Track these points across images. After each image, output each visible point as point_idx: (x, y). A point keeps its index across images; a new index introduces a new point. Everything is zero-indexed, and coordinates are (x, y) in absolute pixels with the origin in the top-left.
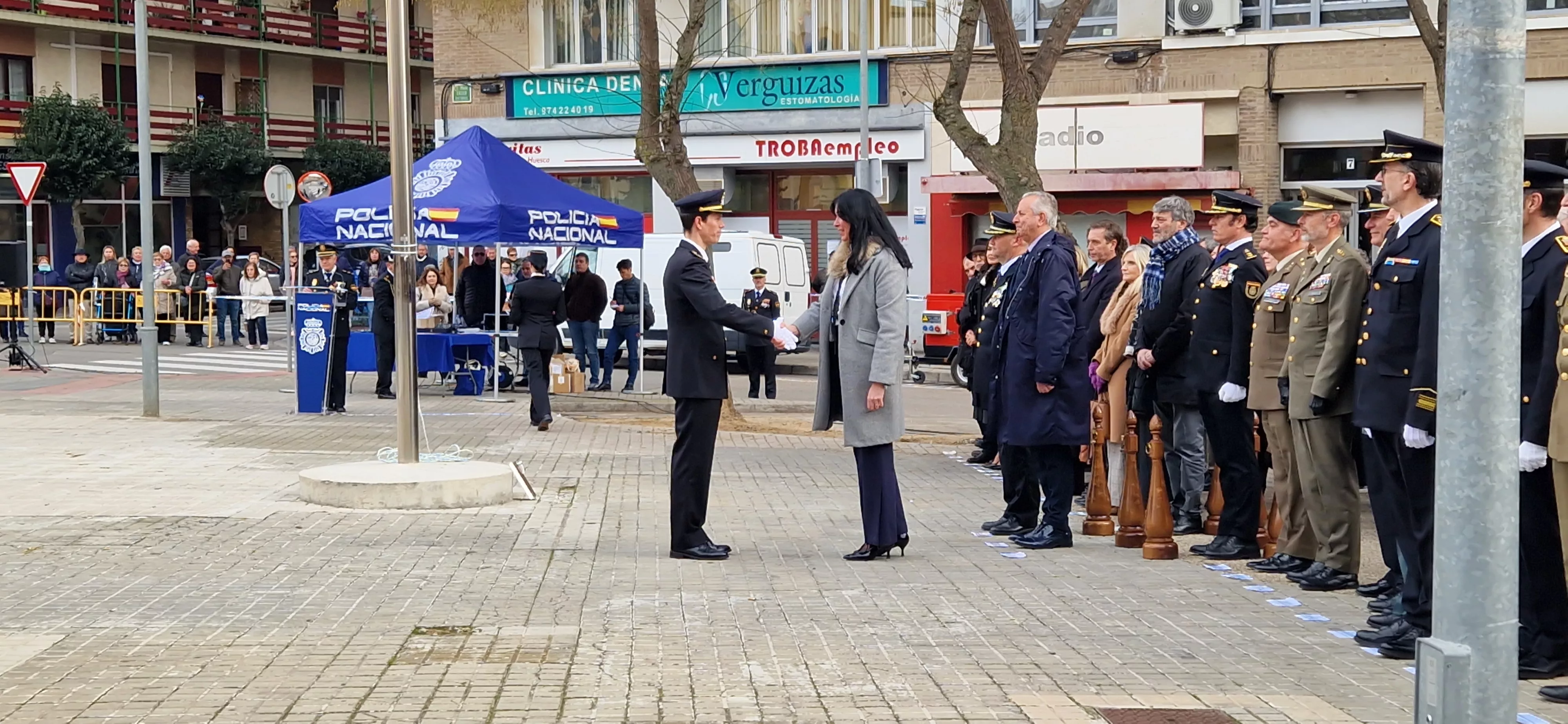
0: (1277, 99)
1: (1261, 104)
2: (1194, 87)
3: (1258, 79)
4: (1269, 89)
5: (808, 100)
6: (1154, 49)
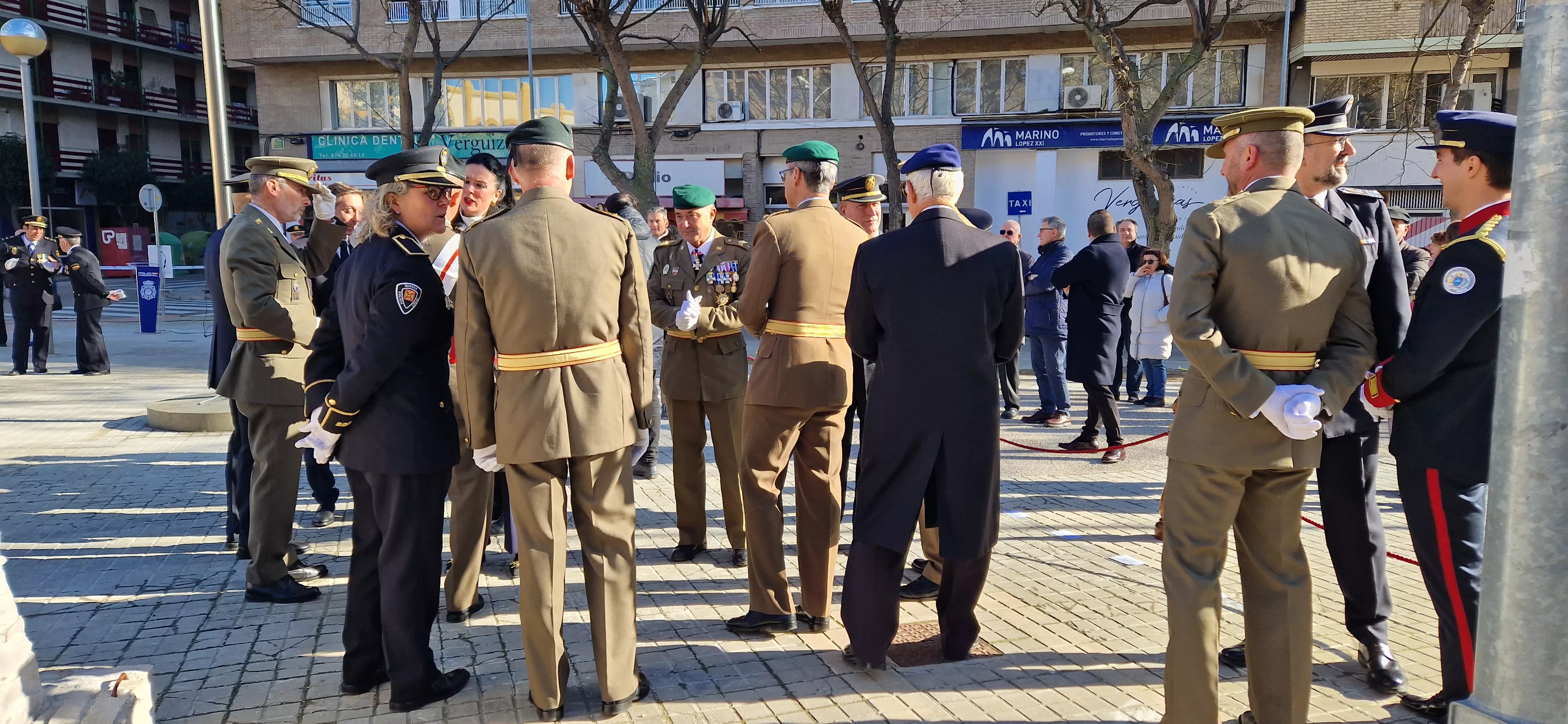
0: (762, 159)
1: (754, 162)
2: (718, 152)
3: (753, 149)
4: (758, 154)
6: (697, 130)
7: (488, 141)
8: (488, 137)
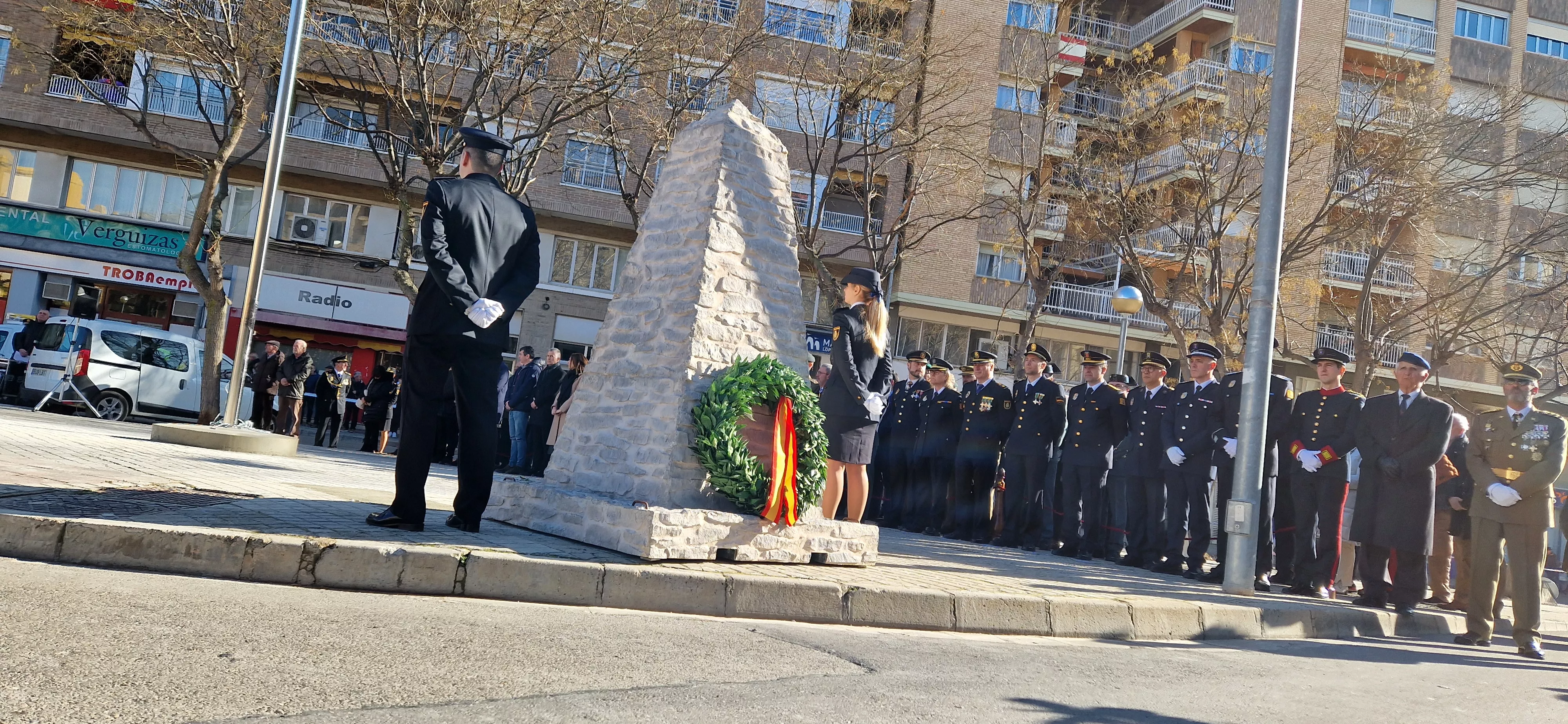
5: (149, 249)
6: (383, 264)
7: (138, 234)
8: (137, 230)
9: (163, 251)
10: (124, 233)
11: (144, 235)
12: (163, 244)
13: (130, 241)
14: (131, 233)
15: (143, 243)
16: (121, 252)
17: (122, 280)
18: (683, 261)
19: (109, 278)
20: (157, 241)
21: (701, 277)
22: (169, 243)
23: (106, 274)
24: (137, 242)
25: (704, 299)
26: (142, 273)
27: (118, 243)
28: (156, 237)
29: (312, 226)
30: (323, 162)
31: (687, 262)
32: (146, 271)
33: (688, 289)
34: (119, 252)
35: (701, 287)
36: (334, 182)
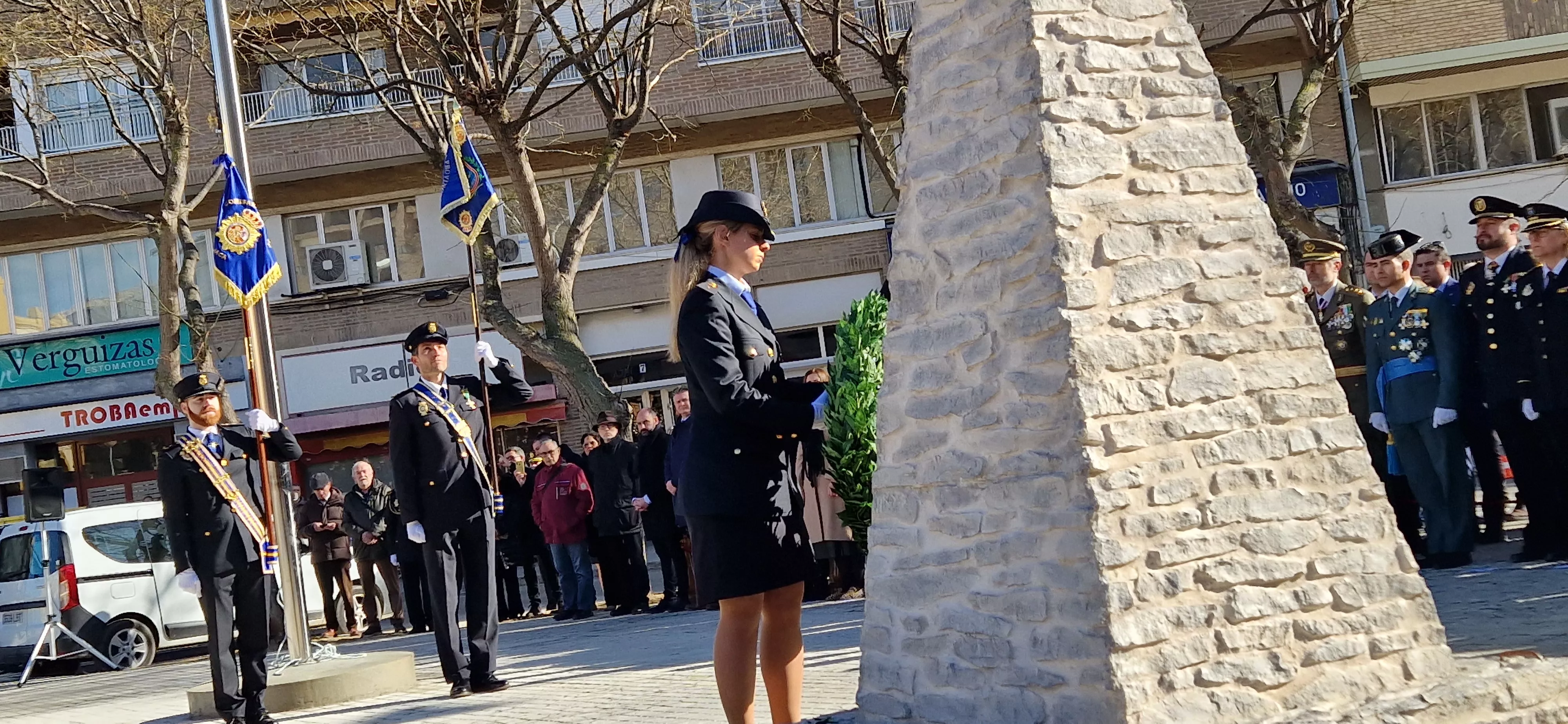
5: (116, 366)
6: (462, 286)
7: (95, 348)
8: (94, 342)
9: (137, 364)
10: (74, 351)
11: (104, 347)
12: (134, 354)
13: (87, 362)
14: (84, 349)
15: (106, 360)
16: (79, 384)
17: (92, 426)
18: (1009, 226)
19: (74, 428)
20: (124, 350)
21: (1056, 248)
22: (141, 348)
23: (68, 425)
24: (96, 360)
25: (1075, 293)
26: (118, 407)
27: (70, 371)
28: (121, 345)
29: (338, 259)
30: (323, 151)
31: (1018, 226)
32: (122, 403)
33: (1035, 283)
34: (75, 384)
35: (1062, 272)
36: (350, 177)
